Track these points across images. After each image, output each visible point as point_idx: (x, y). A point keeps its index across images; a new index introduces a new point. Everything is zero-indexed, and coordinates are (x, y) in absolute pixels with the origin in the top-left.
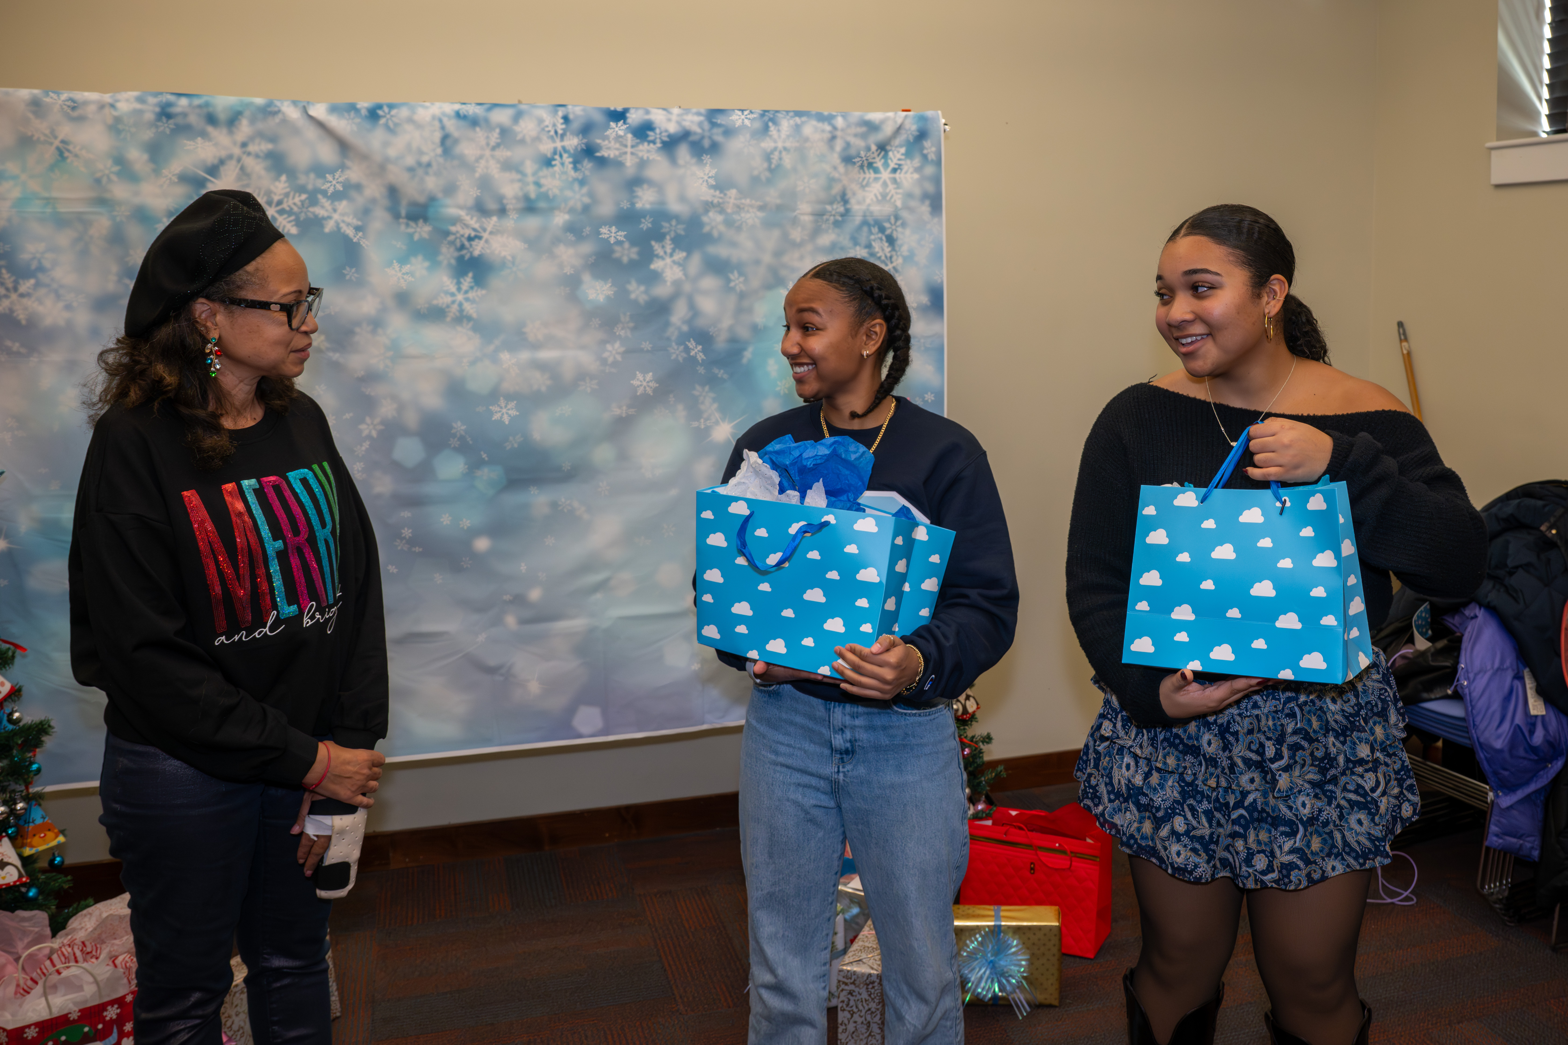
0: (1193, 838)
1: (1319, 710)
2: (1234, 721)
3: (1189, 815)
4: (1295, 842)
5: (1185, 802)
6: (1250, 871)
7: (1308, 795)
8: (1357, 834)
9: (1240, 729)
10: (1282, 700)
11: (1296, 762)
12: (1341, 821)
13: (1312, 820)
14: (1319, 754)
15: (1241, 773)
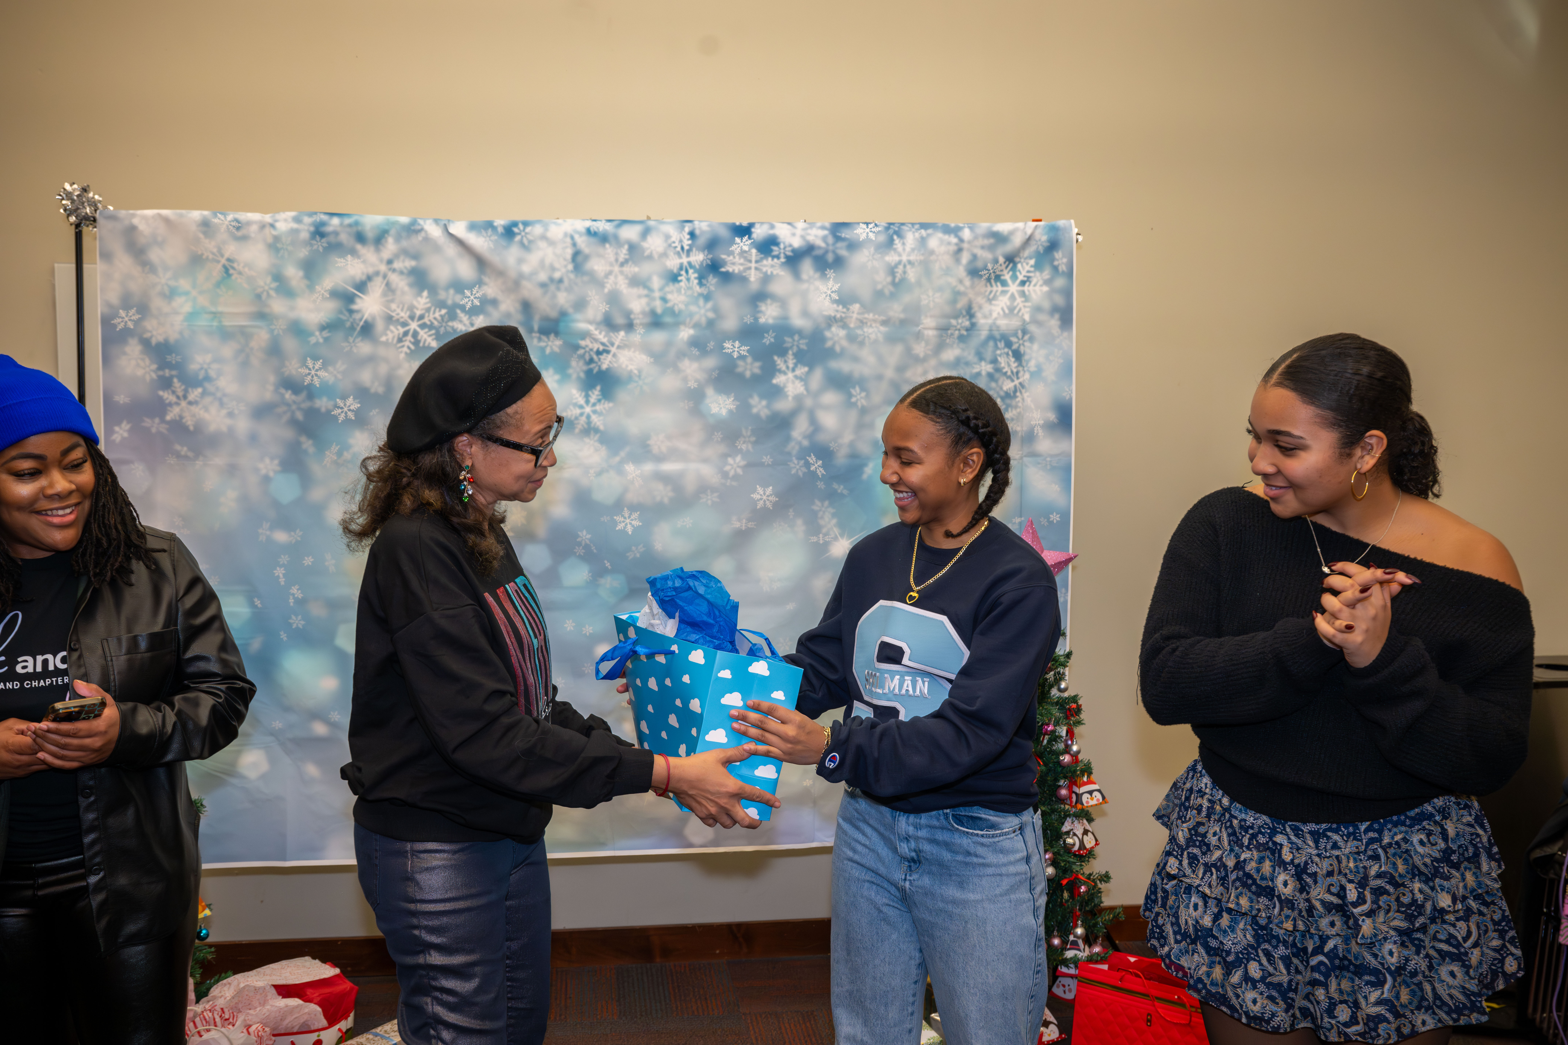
0: (1269, 985)
1: (1405, 853)
2: (1312, 862)
3: (1264, 961)
4: (1383, 993)
5: (1259, 946)
6: (1333, 1022)
7: (1395, 943)
8: (1450, 987)
9: (1318, 870)
10: (1364, 841)
11: (1380, 907)
12: (1430, 971)
13: (1399, 970)
14: (1406, 900)
15: (1321, 917)
